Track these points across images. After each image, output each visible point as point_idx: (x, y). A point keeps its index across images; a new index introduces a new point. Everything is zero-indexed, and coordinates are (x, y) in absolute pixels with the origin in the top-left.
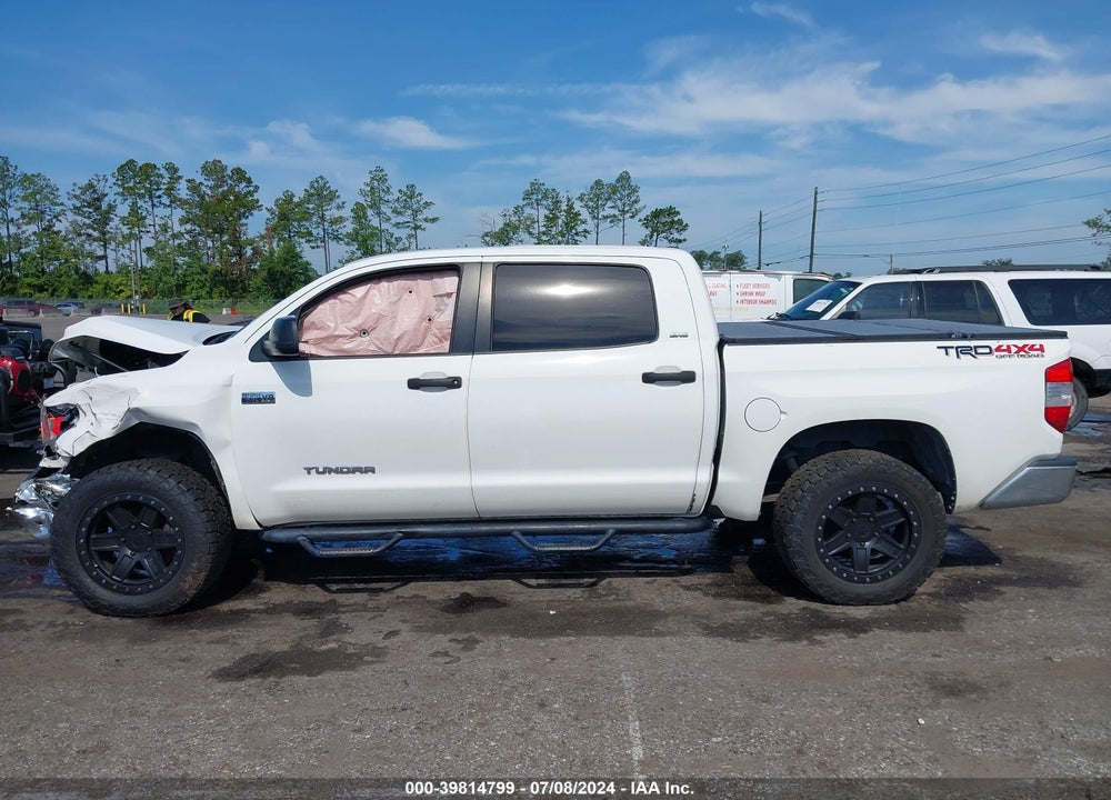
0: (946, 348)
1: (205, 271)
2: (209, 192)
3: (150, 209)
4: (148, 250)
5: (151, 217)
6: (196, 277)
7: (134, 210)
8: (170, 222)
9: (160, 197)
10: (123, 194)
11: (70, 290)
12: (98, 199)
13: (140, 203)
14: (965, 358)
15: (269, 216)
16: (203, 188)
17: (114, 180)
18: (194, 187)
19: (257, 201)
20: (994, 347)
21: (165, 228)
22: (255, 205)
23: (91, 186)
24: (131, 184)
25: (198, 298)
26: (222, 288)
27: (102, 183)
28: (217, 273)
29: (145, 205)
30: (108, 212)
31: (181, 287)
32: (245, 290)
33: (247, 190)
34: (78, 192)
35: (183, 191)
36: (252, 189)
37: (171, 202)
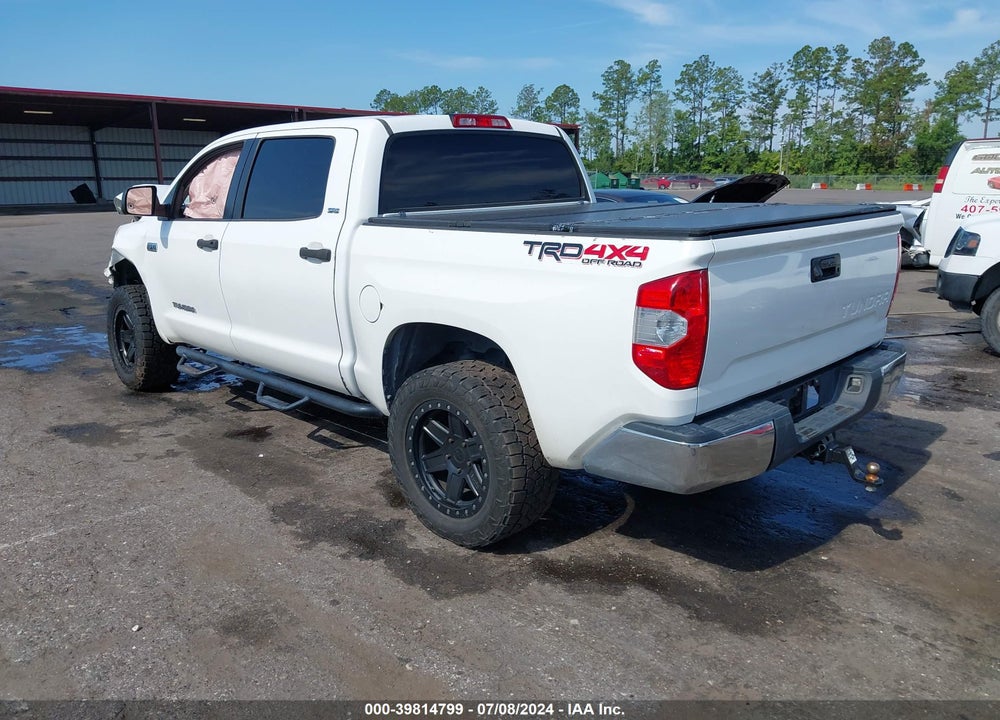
0: (532, 244)
1: (854, 148)
2: (872, 70)
3: (815, 91)
4: (807, 130)
5: (815, 99)
6: (845, 154)
7: (801, 93)
8: (831, 102)
9: (826, 79)
10: (793, 79)
11: (739, 167)
12: (773, 86)
13: (807, 86)
14: (549, 260)
15: (937, 90)
16: (868, 66)
17: (789, 67)
18: (859, 66)
19: (925, 75)
20: (585, 247)
21: (826, 109)
22: (922, 80)
23: (768, 74)
24: (803, 69)
25: (844, 174)
26: (869, 165)
27: (778, 71)
28: (866, 149)
29: (811, 88)
30: (779, 97)
31: (829, 165)
32: (891, 166)
33: (912, 64)
34: (758, 80)
35: (848, 71)
36: (917, 63)
37: (837, 82)
